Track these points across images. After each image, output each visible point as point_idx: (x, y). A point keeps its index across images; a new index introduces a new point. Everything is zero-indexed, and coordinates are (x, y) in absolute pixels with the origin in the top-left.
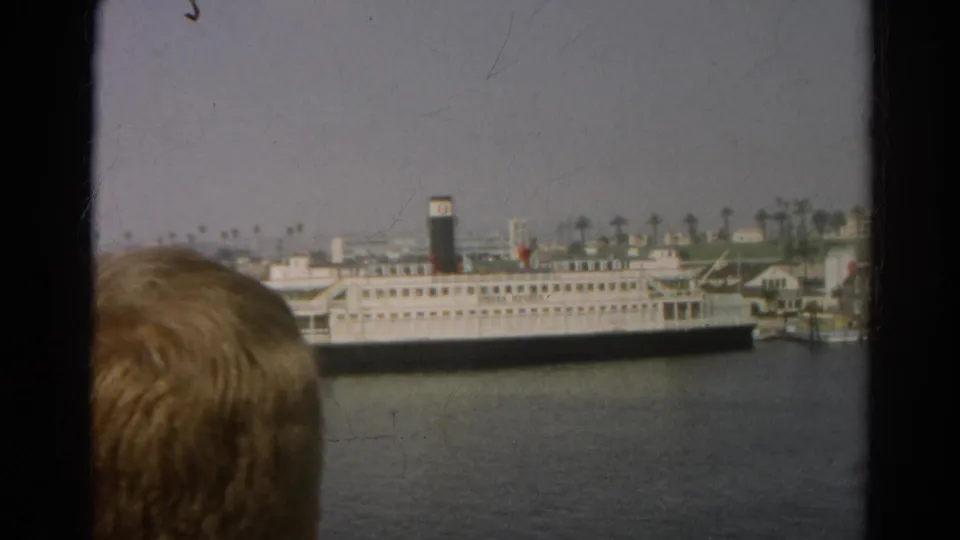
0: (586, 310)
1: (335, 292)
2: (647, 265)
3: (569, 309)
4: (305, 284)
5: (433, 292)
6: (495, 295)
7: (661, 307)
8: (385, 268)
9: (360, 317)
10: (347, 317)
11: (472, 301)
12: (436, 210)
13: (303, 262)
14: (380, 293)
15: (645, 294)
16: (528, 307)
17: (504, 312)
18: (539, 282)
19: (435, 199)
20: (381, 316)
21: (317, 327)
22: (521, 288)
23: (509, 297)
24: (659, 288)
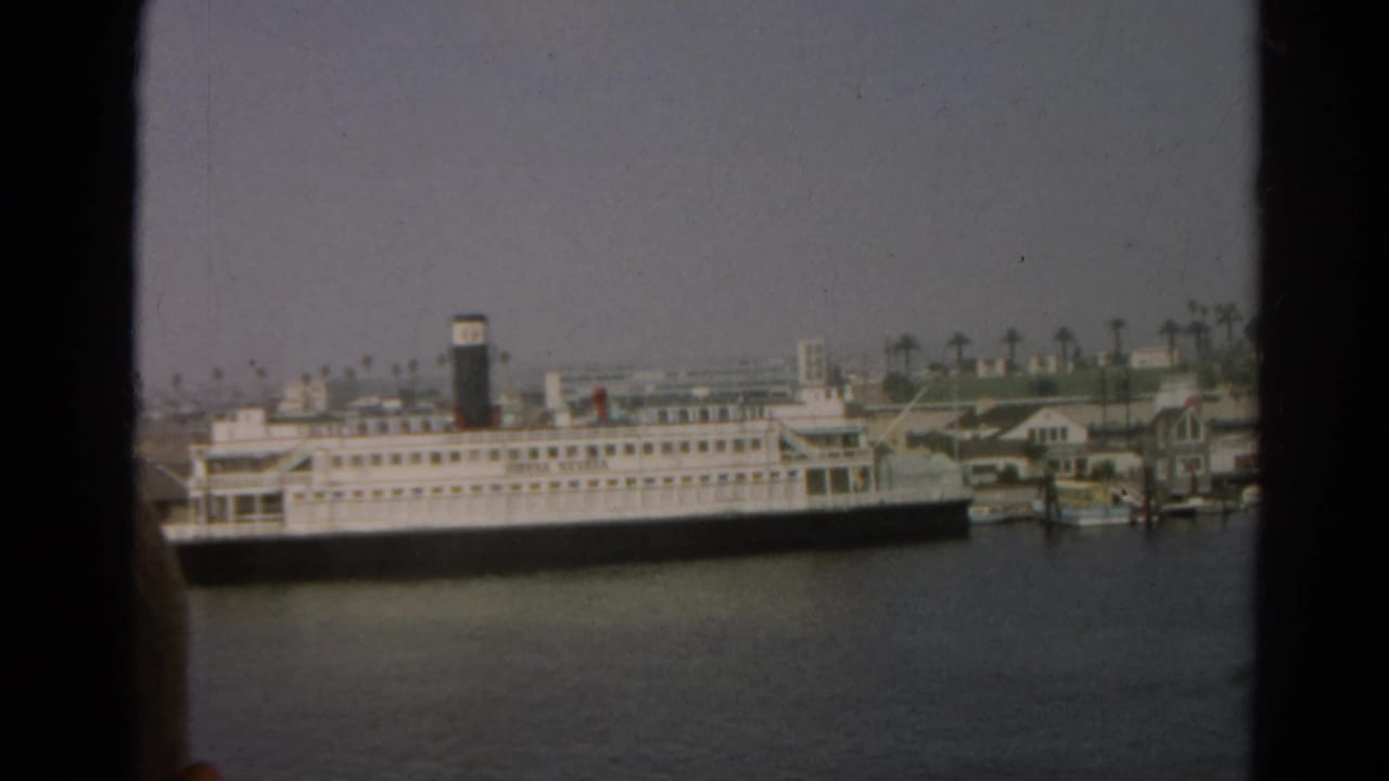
0: (678, 482)
1: (296, 460)
2: (781, 411)
3: (650, 481)
4: (259, 449)
5: (436, 458)
6: (533, 461)
7: (801, 474)
8: (372, 422)
9: (328, 497)
10: (310, 498)
11: (495, 470)
12: (463, 335)
13: (257, 415)
14: (357, 461)
15: (776, 455)
16: (584, 478)
17: (545, 487)
18: (600, 441)
19: (461, 318)
20: (358, 494)
21: (267, 511)
22: (572, 451)
23: (554, 465)
24: (802, 446)
